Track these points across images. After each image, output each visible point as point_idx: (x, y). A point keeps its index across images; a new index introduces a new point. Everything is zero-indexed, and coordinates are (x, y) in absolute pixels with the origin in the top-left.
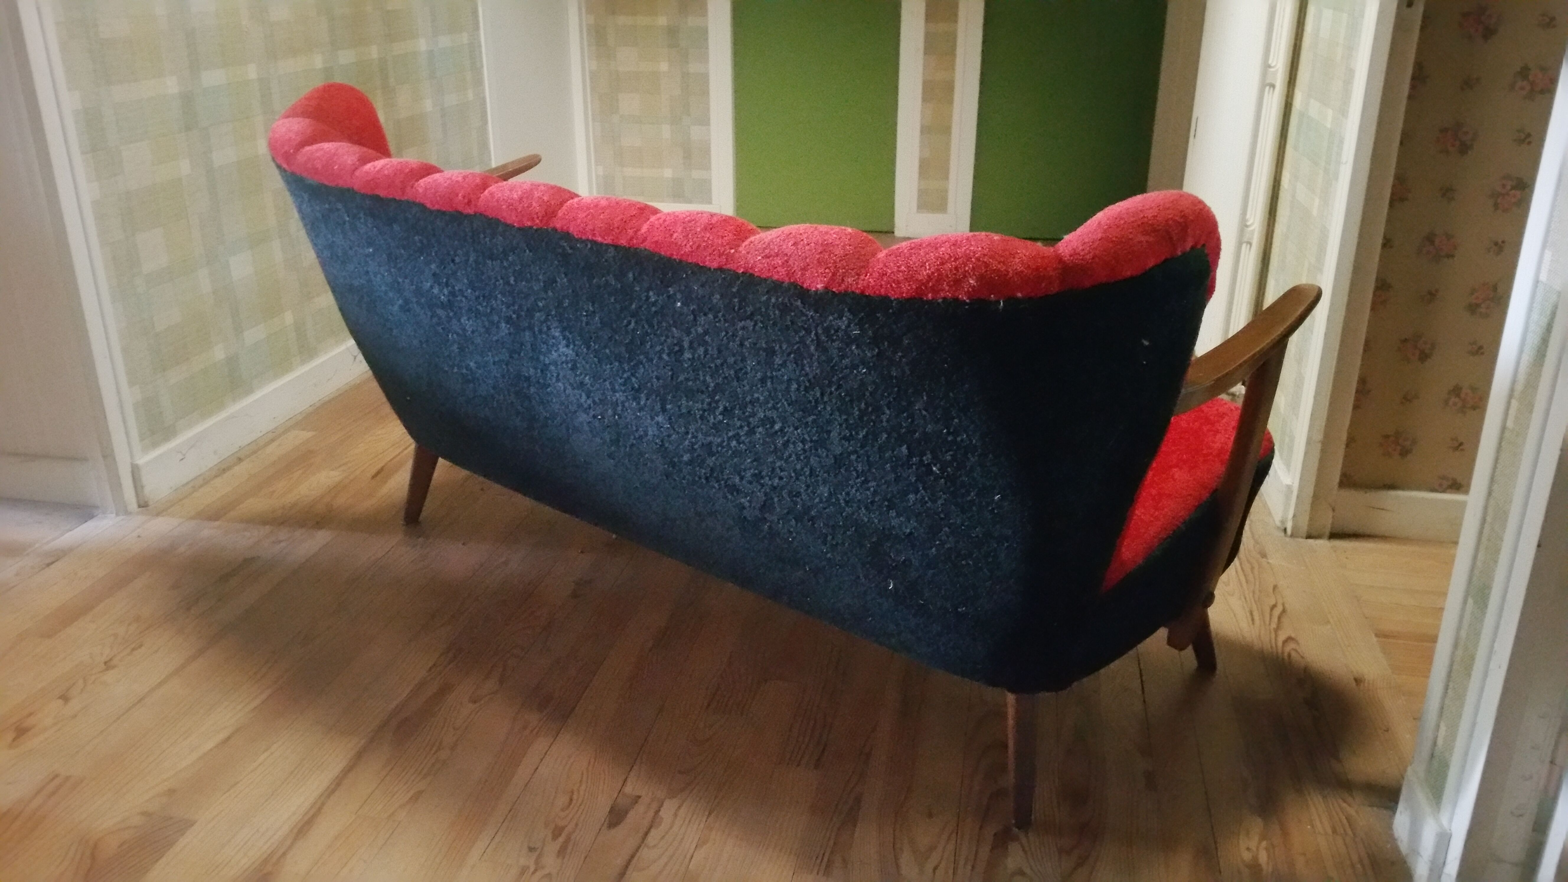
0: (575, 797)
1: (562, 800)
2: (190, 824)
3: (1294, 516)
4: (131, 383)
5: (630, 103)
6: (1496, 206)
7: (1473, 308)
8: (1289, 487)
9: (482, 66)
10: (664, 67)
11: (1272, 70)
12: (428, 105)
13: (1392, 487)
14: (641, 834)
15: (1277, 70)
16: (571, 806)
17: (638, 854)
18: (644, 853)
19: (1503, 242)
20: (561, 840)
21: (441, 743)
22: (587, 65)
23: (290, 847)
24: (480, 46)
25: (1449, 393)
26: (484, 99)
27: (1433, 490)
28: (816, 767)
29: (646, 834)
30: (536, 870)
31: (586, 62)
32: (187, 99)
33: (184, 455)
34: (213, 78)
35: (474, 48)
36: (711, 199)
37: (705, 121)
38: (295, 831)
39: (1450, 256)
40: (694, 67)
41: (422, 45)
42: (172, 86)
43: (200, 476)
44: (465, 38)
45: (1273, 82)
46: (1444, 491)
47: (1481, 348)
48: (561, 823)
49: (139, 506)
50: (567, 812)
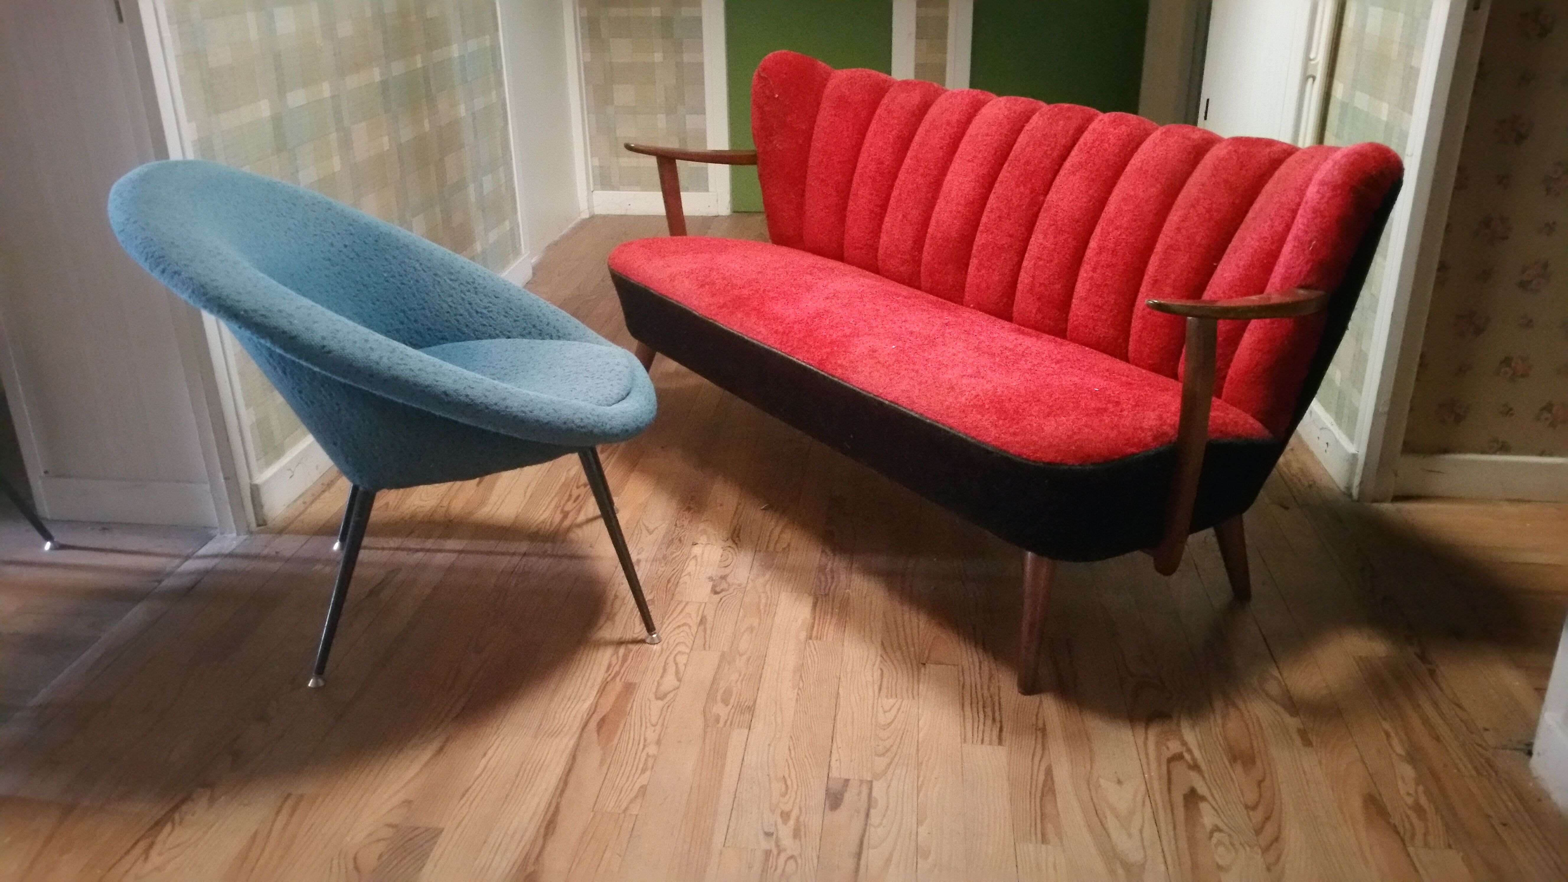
0: (789, 782)
1: (778, 787)
2: (439, 832)
3: (1361, 483)
4: (247, 406)
5: (624, 95)
6: (1548, 190)
7: (1523, 285)
8: (1354, 457)
9: (502, 67)
10: (658, 57)
11: (1313, 62)
12: (462, 111)
13: (1446, 451)
14: (862, 815)
15: (1317, 64)
16: (789, 791)
17: (867, 834)
18: (871, 830)
19: (1554, 223)
20: (792, 822)
21: (645, 740)
22: (581, 58)
23: (543, 847)
24: (499, 48)
25: (1501, 363)
26: (504, 99)
27: (1483, 452)
28: (1000, 742)
29: (867, 815)
30: (779, 854)
31: (581, 53)
32: (277, 120)
33: (293, 472)
34: (297, 98)
35: (495, 50)
36: (708, 187)
37: (700, 110)
38: (542, 830)
39: (1505, 238)
40: (687, 58)
41: (455, 51)
42: (264, 109)
43: (306, 491)
44: (487, 41)
45: (1314, 74)
46: (1494, 453)
47: (1531, 321)
48: (787, 808)
49: (259, 525)
50: (787, 797)
